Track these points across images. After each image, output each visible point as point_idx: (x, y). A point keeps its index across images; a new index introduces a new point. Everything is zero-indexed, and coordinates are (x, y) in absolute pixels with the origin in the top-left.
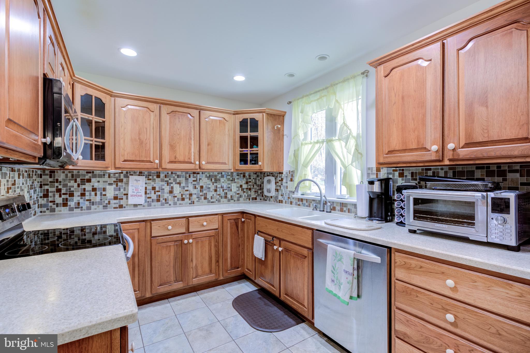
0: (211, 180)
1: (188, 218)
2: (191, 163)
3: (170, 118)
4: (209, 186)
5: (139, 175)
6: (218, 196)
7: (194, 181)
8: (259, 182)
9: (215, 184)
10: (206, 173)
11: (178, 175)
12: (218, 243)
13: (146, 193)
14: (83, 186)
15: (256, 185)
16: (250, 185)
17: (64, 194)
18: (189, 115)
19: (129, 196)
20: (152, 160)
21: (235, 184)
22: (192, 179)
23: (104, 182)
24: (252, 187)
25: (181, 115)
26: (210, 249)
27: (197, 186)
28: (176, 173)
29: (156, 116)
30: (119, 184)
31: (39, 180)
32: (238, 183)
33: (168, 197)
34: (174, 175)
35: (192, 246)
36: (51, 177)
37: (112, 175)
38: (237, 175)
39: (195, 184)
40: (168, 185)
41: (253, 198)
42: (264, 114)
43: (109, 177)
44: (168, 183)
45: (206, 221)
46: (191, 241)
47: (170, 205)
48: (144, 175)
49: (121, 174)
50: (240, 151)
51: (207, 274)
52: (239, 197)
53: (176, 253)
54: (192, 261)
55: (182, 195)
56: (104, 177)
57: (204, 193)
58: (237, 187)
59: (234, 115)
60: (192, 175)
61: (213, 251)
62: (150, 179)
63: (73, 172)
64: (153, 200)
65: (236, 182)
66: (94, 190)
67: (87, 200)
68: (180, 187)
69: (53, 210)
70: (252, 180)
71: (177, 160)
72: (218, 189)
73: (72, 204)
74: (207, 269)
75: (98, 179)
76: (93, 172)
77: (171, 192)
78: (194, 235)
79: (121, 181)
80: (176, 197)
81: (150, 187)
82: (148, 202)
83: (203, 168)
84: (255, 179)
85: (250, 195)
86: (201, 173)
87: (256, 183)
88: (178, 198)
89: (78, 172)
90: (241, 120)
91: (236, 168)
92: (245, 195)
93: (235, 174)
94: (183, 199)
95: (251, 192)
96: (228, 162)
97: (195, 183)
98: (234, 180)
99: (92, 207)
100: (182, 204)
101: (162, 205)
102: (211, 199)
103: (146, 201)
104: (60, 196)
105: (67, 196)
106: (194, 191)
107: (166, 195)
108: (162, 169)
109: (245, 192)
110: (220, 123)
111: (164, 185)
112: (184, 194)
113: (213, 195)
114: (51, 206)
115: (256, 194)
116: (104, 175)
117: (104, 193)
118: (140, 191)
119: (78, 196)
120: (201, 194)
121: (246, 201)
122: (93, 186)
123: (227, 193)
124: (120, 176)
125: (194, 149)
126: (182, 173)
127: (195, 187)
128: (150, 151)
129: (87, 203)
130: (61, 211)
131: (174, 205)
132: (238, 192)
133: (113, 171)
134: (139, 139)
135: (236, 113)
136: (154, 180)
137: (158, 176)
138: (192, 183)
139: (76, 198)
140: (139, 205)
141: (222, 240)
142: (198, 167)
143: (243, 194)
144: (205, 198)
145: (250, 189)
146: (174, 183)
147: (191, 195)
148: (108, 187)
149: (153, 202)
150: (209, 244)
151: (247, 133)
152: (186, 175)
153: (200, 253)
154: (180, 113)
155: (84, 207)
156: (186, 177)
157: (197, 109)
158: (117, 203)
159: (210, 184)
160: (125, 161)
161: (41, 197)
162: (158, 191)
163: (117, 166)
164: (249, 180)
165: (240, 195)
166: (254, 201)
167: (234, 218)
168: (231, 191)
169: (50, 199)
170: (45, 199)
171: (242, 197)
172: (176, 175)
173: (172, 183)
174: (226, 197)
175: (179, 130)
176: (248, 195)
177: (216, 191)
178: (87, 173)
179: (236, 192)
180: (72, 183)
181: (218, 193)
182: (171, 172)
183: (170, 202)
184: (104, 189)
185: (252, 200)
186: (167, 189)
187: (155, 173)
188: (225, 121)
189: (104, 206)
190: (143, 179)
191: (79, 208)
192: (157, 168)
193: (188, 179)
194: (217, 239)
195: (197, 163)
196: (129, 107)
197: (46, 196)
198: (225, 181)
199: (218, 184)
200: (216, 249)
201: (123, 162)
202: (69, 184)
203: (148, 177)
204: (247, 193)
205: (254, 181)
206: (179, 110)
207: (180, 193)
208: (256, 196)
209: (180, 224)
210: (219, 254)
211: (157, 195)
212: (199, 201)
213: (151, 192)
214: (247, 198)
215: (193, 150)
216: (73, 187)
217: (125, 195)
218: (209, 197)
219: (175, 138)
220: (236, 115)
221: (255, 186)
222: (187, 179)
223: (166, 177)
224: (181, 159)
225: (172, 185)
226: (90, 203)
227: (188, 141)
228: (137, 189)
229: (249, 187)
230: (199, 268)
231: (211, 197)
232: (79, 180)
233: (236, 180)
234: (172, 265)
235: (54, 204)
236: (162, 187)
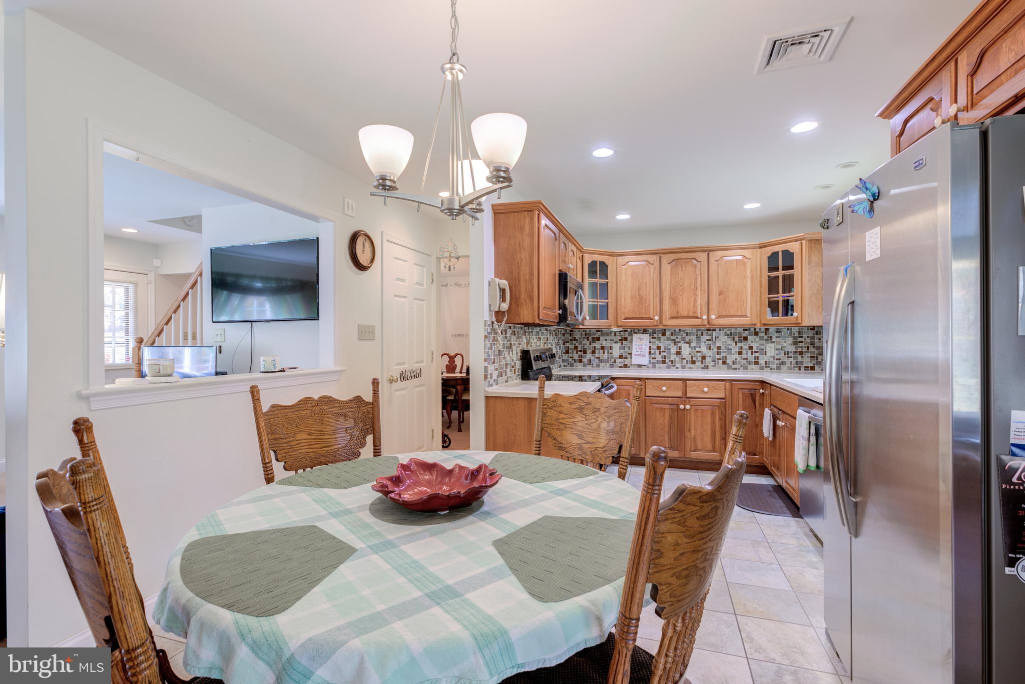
0: (734, 340)
1: (685, 380)
2: (697, 318)
3: (671, 268)
4: (730, 347)
5: (643, 333)
6: (744, 361)
7: (707, 340)
8: (819, 342)
9: (739, 345)
10: (726, 330)
11: (687, 333)
12: (725, 416)
13: (650, 353)
14: (594, 344)
15: (814, 347)
16: (802, 347)
17: (580, 351)
18: (695, 260)
19: (633, 355)
20: (651, 317)
21: (773, 345)
22: (705, 337)
23: (611, 340)
24: (805, 349)
25: (685, 262)
26: (713, 422)
27: (712, 347)
28: (685, 331)
29: (655, 268)
30: (624, 342)
31: (563, 338)
32: (778, 343)
33: (675, 359)
34: (682, 333)
35: (690, 413)
36: (570, 336)
37: (617, 334)
38: (777, 332)
39: (710, 344)
40: (675, 345)
41: (808, 367)
42: (804, 242)
43: (615, 335)
44: (675, 343)
45: (708, 387)
46: (688, 407)
47: (677, 368)
48: (648, 333)
49: (626, 333)
50: (769, 298)
51: (710, 451)
52: (780, 364)
53: (671, 417)
54: (690, 430)
55: (692, 357)
56: (611, 336)
57: (723, 356)
58: (777, 349)
59: (760, 248)
60: (705, 333)
61: (717, 425)
62: (655, 338)
63: (586, 331)
64: (657, 361)
65: (774, 342)
66: (603, 348)
67: (597, 358)
68: (690, 347)
69: (572, 365)
70: (805, 339)
71: (679, 315)
72: (744, 352)
73: (585, 360)
74: (709, 446)
75: (605, 337)
76: (602, 331)
77: (678, 353)
78: (693, 402)
79: (626, 339)
80: (685, 359)
81: (655, 347)
82: (653, 363)
83: (713, 323)
84: (812, 338)
85: (802, 363)
86: (718, 330)
87: (814, 344)
88: (687, 361)
89: (590, 331)
90: (769, 255)
91: (763, 322)
92: (791, 362)
93: (772, 330)
94: (693, 362)
95: (802, 357)
96: (751, 314)
97: (710, 342)
98: (771, 339)
99: (601, 364)
100: (692, 368)
101: (668, 367)
102: (733, 364)
103: (650, 362)
104: (577, 353)
105: (582, 353)
106: (708, 353)
107: (673, 357)
108: (663, 326)
109: (791, 357)
110: (737, 263)
111: (670, 345)
112: (695, 356)
113: (736, 359)
114: (571, 362)
115: (814, 362)
116: (611, 333)
117: (610, 351)
118: (644, 351)
119: (590, 353)
120: (718, 356)
121: (792, 371)
122: (601, 344)
123: (758, 357)
124: (625, 334)
125: (701, 301)
126: (692, 331)
127: (710, 347)
128: (650, 307)
129: (597, 360)
130: (577, 366)
131: (682, 368)
132: (778, 357)
133: (615, 329)
134: (639, 295)
135: (762, 246)
136: (659, 339)
137: (664, 334)
138: (705, 342)
139: (589, 356)
140: (643, 365)
141: (730, 413)
142: (706, 323)
143: (788, 360)
144: (724, 363)
145: (801, 353)
146: (682, 342)
147: (704, 358)
148: (614, 346)
149: (658, 363)
150: (711, 414)
151: (778, 272)
152: (697, 333)
153: (699, 423)
154: (683, 260)
155: (594, 365)
156: (697, 335)
157: (704, 251)
158: (621, 362)
159: (731, 345)
160: (626, 319)
161: (564, 353)
162: (663, 352)
163: (619, 324)
164: (799, 339)
165: (782, 362)
166: (810, 371)
167: (749, 387)
168: (766, 354)
169: (570, 355)
170: (567, 355)
171: (786, 364)
172: (684, 333)
173: (680, 342)
174: (756, 363)
175: (681, 280)
176: (797, 362)
177: (740, 353)
178: (597, 331)
179: (774, 357)
180: (585, 341)
181: (744, 356)
182: (678, 329)
183: (677, 365)
184: (611, 348)
185: (805, 370)
186: (674, 349)
187: (660, 331)
188: (746, 259)
189: (610, 365)
190: (646, 338)
191: (590, 364)
192: (657, 326)
193: (700, 337)
194: (724, 410)
195: (705, 317)
196: (631, 263)
197: (567, 352)
198: (755, 340)
199: (745, 345)
200: (721, 423)
201: (624, 319)
202: (583, 342)
203: (653, 336)
204: (795, 358)
205: (809, 341)
206: (681, 257)
207: (690, 354)
208: (814, 364)
209: (676, 387)
210: (726, 430)
211: (662, 356)
212: (715, 366)
213: (655, 352)
214: (794, 367)
215: (699, 302)
216: (586, 344)
217: (629, 354)
218: (729, 361)
219: (677, 290)
220: (763, 249)
221: (811, 349)
222: (698, 338)
223: (672, 335)
224: (685, 313)
225: (679, 345)
226: (599, 360)
227: (692, 292)
228: (640, 348)
229: (799, 350)
230: (698, 440)
231: (733, 361)
232: (590, 338)
233: (774, 339)
234: (667, 429)
235: (573, 360)
236: (668, 347)
